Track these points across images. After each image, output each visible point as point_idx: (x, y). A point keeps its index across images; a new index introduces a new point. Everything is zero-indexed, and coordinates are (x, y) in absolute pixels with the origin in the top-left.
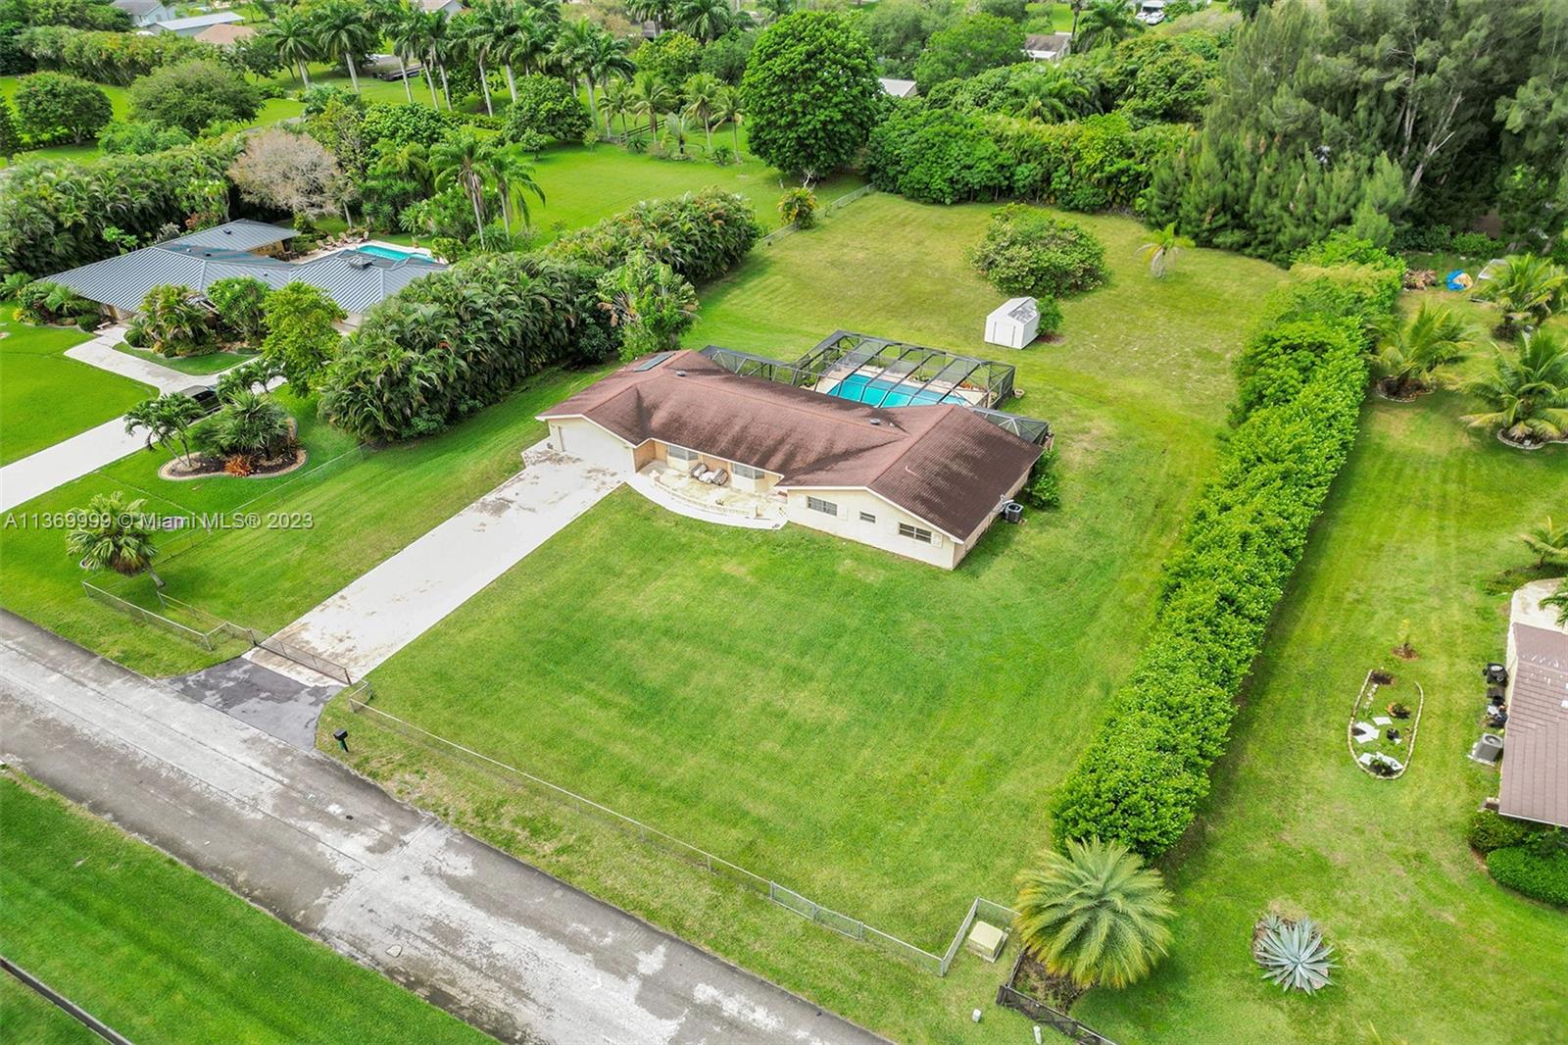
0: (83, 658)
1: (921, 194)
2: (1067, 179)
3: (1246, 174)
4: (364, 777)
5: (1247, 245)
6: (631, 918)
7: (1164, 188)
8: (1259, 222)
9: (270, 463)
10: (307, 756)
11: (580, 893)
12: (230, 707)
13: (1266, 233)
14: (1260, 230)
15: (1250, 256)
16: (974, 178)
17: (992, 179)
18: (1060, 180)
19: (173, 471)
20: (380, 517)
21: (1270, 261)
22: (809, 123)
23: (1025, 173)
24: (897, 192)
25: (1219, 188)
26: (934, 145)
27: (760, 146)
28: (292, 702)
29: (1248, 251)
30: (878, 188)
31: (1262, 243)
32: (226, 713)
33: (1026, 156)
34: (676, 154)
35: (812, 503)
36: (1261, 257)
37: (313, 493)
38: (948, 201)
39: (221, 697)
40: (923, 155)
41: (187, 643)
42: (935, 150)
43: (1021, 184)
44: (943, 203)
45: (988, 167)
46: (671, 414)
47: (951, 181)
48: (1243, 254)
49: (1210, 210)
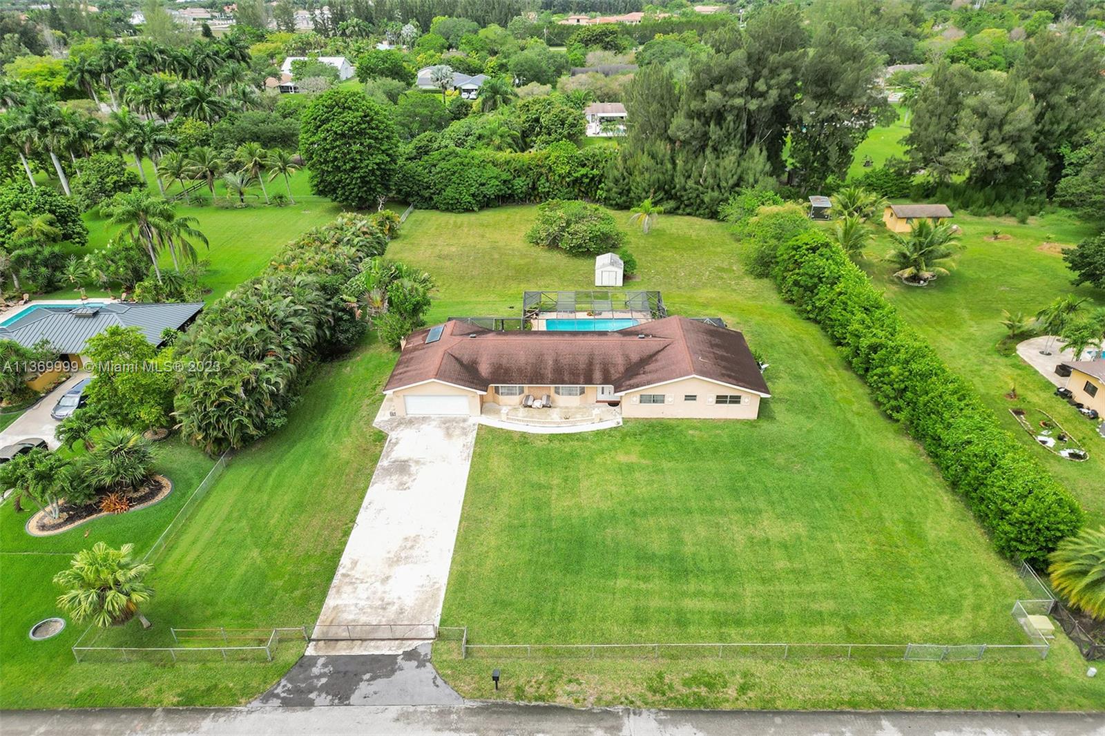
0: (143, 717)
1: (453, 207)
2: (547, 184)
3: (669, 166)
4: (534, 703)
5: (678, 208)
6: (842, 713)
7: (616, 181)
8: (683, 193)
9: (139, 494)
10: (467, 708)
11: (790, 713)
12: (348, 698)
13: (689, 199)
14: (685, 198)
15: (682, 215)
16: (490, 191)
17: (501, 190)
18: (543, 186)
19: (43, 527)
20: (300, 506)
21: (695, 216)
22: (367, 166)
23: (520, 184)
24: (435, 208)
25: (655, 176)
26: (455, 172)
27: (324, 189)
28: (398, 673)
29: (680, 212)
30: (416, 207)
31: (686, 206)
32: (349, 705)
33: (518, 172)
34: (239, 203)
35: (643, 399)
36: (689, 214)
37: (209, 505)
38: (476, 209)
39: (328, 694)
40: (450, 180)
41: (238, 664)
42: (457, 175)
43: (519, 191)
44: (473, 210)
45: (497, 183)
46: (492, 364)
47: (473, 195)
48: (678, 214)
49: (652, 191)
